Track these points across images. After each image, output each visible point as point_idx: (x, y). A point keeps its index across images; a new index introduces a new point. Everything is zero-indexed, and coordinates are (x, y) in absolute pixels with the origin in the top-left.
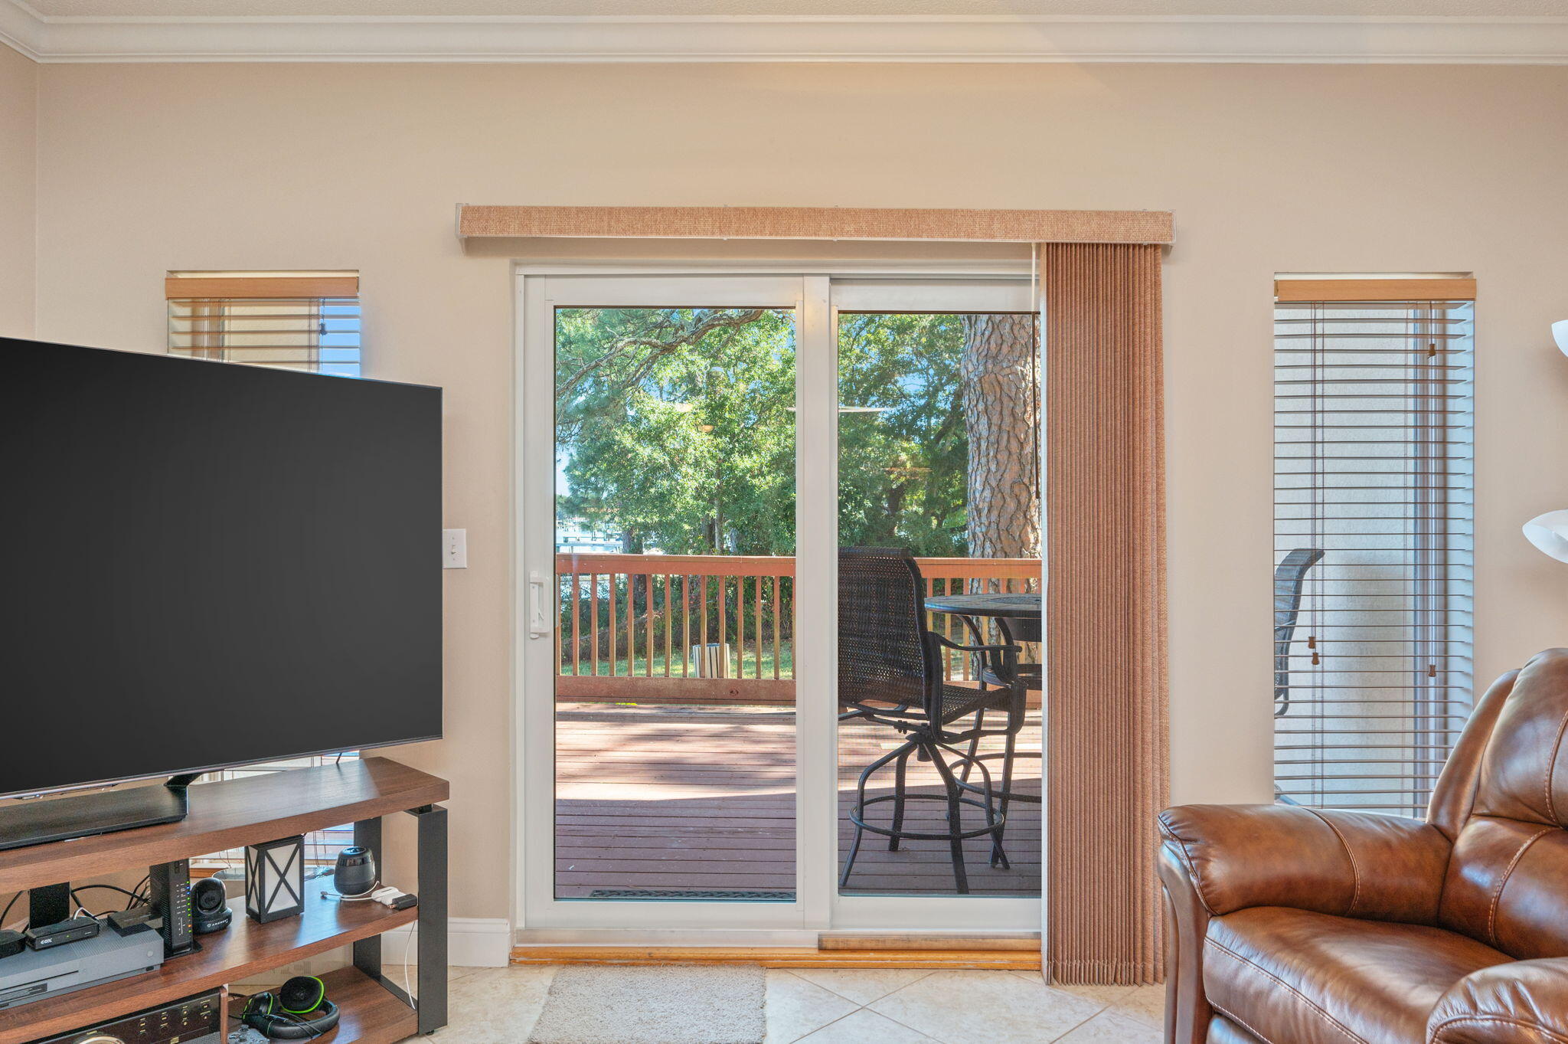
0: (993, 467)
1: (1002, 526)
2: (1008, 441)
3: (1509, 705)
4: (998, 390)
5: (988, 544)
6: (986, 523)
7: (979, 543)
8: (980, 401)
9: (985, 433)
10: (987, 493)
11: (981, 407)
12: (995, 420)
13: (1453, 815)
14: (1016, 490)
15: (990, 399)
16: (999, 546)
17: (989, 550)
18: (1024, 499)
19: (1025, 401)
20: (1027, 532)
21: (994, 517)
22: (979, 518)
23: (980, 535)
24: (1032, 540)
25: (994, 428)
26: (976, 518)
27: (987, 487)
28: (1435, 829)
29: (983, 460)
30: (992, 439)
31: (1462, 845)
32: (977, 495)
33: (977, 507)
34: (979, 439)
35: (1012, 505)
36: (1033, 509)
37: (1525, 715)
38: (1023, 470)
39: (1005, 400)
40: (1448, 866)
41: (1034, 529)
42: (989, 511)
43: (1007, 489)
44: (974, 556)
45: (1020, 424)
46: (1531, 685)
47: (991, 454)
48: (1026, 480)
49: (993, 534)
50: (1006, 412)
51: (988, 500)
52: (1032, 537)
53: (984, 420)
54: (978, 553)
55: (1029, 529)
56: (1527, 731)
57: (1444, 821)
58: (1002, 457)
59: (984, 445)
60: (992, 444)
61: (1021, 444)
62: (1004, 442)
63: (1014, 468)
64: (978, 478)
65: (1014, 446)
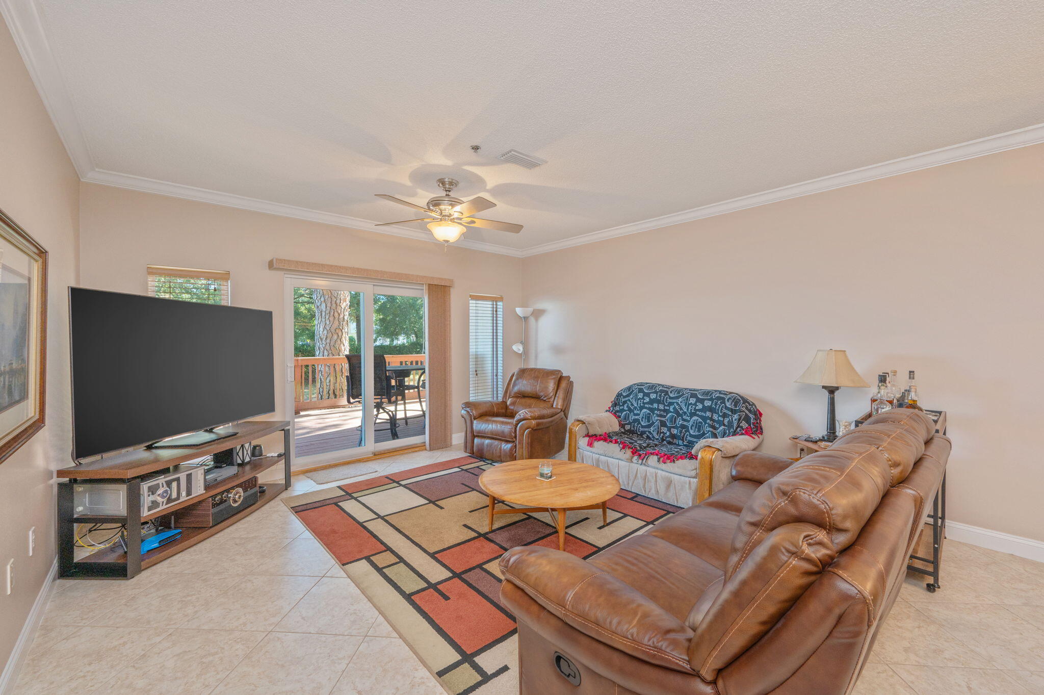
0: (328, 323)
1: (332, 343)
2: (334, 313)
3: (514, 378)
4: (330, 294)
5: (325, 351)
6: (325, 344)
7: (321, 351)
8: (322, 297)
9: (324, 310)
10: (325, 332)
11: (322, 299)
12: (329, 305)
13: (506, 399)
14: (337, 331)
15: (327, 297)
16: (330, 352)
17: (326, 353)
18: (340, 334)
19: (340, 299)
20: (341, 347)
21: (328, 341)
22: (322, 341)
23: (322, 348)
24: (343, 350)
25: (328, 308)
26: (320, 342)
27: (325, 330)
28: (503, 401)
29: (323, 320)
30: (327, 312)
31: (508, 403)
32: (321, 333)
33: (320, 337)
34: (321, 312)
35: (335, 337)
36: (343, 338)
37: (517, 379)
38: (340, 324)
39: (333, 298)
40: (507, 407)
41: (344, 345)
42: (326, 339)
43: (333, 331)
44: (318, 356)
45: (338, 307)
46: (518, 374)
47: (327, 318)
48: (341, 328)
49: (328, 347)
50: (333, 302)
51: (326, 335)
52: (343, 348)
53: (324, 305)
54: (321, 354)
55: (342, 345)
56: (517, 382)
57: (504, 400)
58: (331, 319)
59: (323, 314)
60: (327, 314)
61: (339, 314)
62: (332, 313)
63: (336, 323)
64: (321, 326)
65: (336, 314)
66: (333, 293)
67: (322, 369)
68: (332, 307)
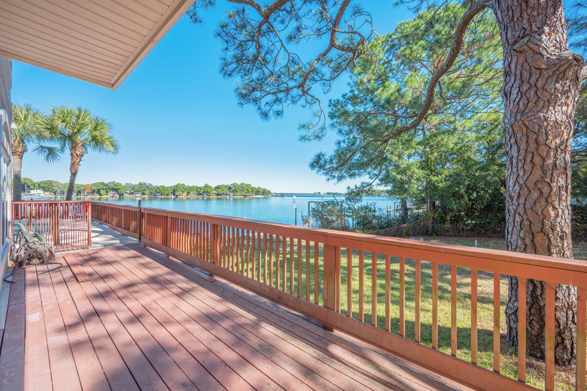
0: (521, 174)
2: (532, 158)
5: (517, 216)
6: (517, 204)
8: (512, 138)
9: (515, 155)
10: (517, 188)
11: (513, 141)
12: (523, 146)
14: (539, 185)
15: (519, 136)
16: (525, 217)
18: (546, 190)
20: (548, 211)
21: (522, 200)
23: (512, 210)
25: (522, 152)
27: (517, 184)
29: (515, 170)
30: (520, 157)
32: (511, 189)
34: (511, 159)
35: (535, 194)
36: (554, 197)
38: (545, 174)
39: (531, 134)
41: (554, 208)
43: (530, 185)
47: (520, 166)
48: (547, 180)
49: (521, 210)
50: (531, 141)
55: (550, 209)
58: (528, 167)
59: (515, 161)
60: (521, 160)
61: (544, 159)
62: (529, 159)
63: (538, 173)
64: (511, 180)
65: (537, 160)
66: (531, 127)
67: (512, 241)
68: (529, 150)
